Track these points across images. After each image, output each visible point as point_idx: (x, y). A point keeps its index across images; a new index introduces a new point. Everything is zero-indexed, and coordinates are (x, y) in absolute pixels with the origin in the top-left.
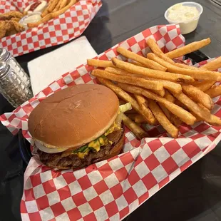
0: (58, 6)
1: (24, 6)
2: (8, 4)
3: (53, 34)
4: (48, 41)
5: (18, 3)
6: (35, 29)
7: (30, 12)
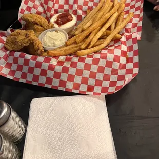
0: (88, 41)
1: (52, 13)
2: (37, 3)
3: (71, 78)
4: (63, 83)
5: (48, 7)
6: (54, 62)
7: (56, 26)
